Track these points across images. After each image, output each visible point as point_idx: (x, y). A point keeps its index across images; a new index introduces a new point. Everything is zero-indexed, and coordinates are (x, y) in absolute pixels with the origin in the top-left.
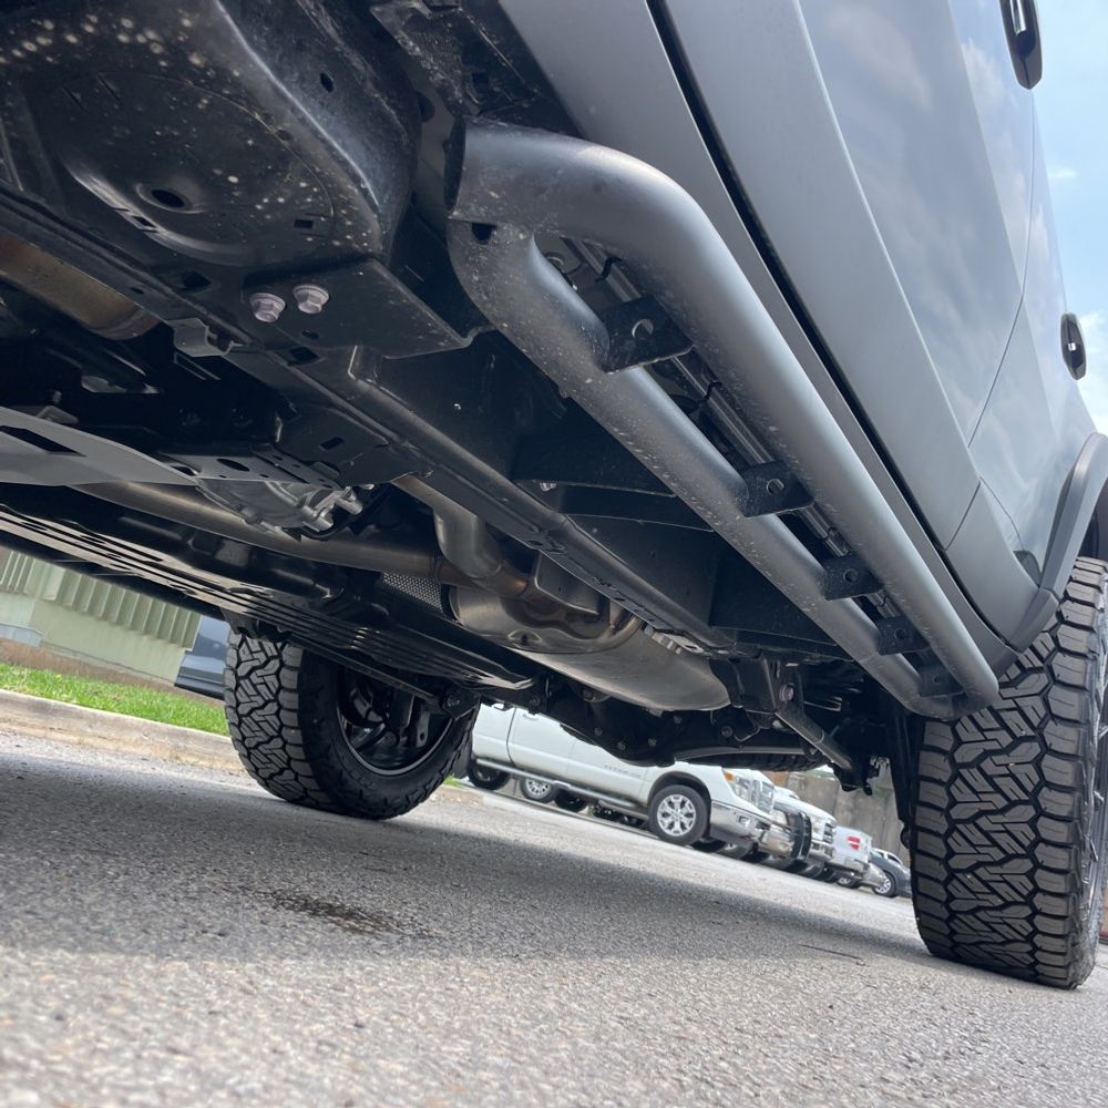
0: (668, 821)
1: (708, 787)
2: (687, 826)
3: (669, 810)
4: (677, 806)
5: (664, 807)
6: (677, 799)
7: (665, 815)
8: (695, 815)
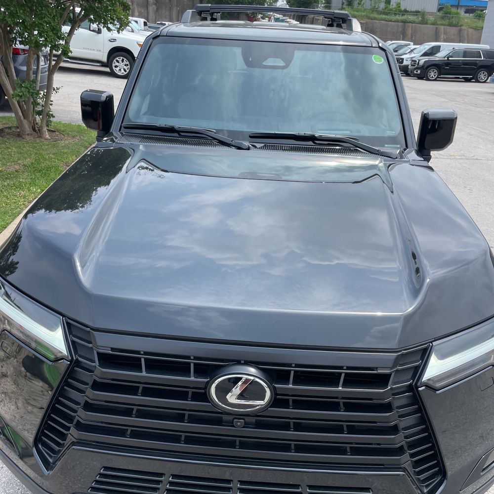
0: (118, 69)
1: (132, 51)
2: (127, 70)
3: (117, 64)
4: (120, 62)
5: (115, 63)
6: (120, 59)
7: (116, 67)
8: (129, 65)
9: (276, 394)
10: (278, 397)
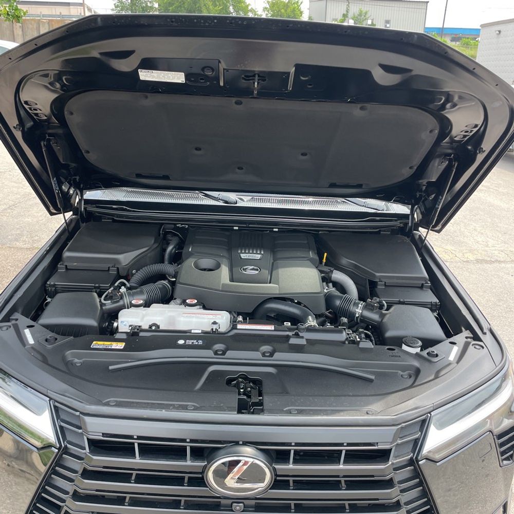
9: (277, 475)
10: (278, 478)
